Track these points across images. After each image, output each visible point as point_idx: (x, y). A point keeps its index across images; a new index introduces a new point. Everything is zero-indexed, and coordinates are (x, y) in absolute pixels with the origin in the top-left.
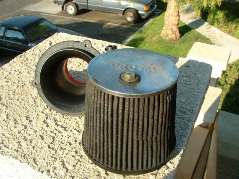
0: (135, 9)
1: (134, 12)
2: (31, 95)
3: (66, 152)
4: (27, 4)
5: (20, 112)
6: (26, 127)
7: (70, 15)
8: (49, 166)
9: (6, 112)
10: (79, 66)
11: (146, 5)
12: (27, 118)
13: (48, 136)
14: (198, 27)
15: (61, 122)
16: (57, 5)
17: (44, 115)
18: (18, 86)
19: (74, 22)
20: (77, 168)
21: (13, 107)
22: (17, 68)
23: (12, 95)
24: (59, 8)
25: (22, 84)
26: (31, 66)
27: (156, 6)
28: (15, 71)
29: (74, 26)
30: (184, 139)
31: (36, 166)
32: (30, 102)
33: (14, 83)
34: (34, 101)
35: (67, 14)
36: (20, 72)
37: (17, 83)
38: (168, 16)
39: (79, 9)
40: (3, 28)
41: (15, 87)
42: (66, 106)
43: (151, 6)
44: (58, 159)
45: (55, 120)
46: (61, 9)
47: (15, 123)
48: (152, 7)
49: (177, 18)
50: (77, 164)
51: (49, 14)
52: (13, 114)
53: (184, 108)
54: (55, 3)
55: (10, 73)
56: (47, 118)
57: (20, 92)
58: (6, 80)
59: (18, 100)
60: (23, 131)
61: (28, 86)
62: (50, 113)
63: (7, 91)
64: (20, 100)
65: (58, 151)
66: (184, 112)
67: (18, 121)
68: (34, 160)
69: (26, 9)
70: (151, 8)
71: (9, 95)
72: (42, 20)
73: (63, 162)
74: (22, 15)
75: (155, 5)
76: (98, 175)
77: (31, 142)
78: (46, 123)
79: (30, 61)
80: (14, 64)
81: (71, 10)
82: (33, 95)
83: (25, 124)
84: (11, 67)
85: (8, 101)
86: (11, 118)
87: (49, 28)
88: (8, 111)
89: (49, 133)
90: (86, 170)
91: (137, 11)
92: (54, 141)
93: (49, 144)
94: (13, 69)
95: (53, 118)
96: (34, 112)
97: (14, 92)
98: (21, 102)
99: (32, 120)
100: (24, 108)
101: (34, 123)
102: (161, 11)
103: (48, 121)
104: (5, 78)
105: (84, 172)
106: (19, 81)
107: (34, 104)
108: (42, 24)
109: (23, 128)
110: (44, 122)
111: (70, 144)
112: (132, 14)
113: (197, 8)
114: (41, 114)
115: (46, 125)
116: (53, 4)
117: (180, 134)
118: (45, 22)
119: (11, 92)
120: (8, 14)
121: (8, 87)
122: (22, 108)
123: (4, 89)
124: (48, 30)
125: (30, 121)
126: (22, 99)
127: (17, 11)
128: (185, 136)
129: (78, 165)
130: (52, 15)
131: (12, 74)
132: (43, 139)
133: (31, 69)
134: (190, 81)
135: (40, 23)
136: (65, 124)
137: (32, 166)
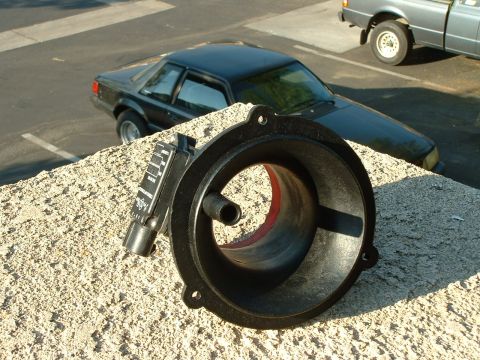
2: (94, 259)
4: (257, 12)
5: (43, 298)
6: (39, 340)
7: (385, 63)
9: (7, 289)
10: (257, 205)
12: (55, 316)
15: (138, 345)
16: (347, 24)
17: (102, 317)
18: (70, 230)
19: (390, 86)
21: (34, 281)
22: (91, 181)
23: (45, 249)
24: (354, 37)
25: (85, 224)
26: (129, 184)
28: (82, 188)
29: (387, 96)
32: (82, 278)
33: (63, 219)
34: (95, 276)
35: (375, 58)
36: (91, 194)
37: (71, 221)
39: (415, 47)
40: (174, 74)
41: (60, 231)
45: (125, 337)
46: (357, 38)
47: (18, 324)
51: (318, 49)
52: (25, 299)
54: (343, 19)
55: (64, 192)
56: (106, 327)
57: (68, 246)
58: (46, 207)
59: (53, 265)
60: (28, 350)
61: (97, 233)
62: (121, 316)
63: (37, 235)
64: (60, 267)
67: (29, 319)
69: (253, 25)
71: (36, 247)
72: (292, 65)
74: (241, 43)
78: (96, 339)
79: (133, 167)
80: (86, 170)
81: (389, 46)
82: (100, 260)
83: (43, 331)
84: (75, 176)
85: (28, 262)
86: (14, 309)
87: (309, 91)
88: (14, 289)
94: (78, 182)
95: (121, 331)
96: (80, 306)
97: (53, 244)
98: (58, 272)
99: (67, 324)
100: (58, 289)
101: (65, 334)
103: (106, 336)
104: (48, 201)
106: (77, 218)
107: (89, 283)
108: (289, 78)
109: (31, 342)
110: (93, 335)
114: (95, 313)
115: (93, 345)
116: (337, 21)
118: (301, 73)
119: (43, 242)
120: (198, 35)
121: (43, 226)
122: (54, 290)
123: (33, 229)
124: (305, 97)
125: (59, 326)
126: (65, 266)
127: (224, 29)
130: (328, 56)
131: (69, 193)
133: (124, 191)
135: (284, 73)
136: (146, 353)
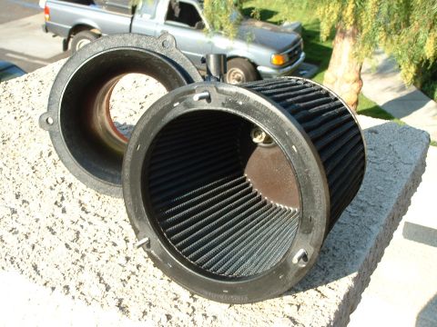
0: (249, 60)
1: (248, 66)
2: (25, 158)
3: (105, 257)
6: (14, 212)
8: (68, 279)
11: (279, 52)
12: (17, 196)
13: (66, 228)
14: (408, 113)
15: (93, 207)
16: (50, 35)
17: (55, 193)
20: (128, 286)
24: (57, 45)
25: (3, 137)
27: (303, 54)
30: (361, 251)
31: (38, 277)
32: (22, 170)
38: (332, 80)
42: (112, 172)
43: (289, 53)
44: (87, 267)
45: (80, 203)
46: (60, 46)
48: (293, 57)
49: (356, 86)
50: (129, 278)
53: (362, 201)
54: (47, 31)
56: (62, 199)
60: (9, 218)
61: (16, 141)
62: (69, 190)
64: (0, 165)
65: (88, 255)
66: (362, 208)
68: (35, 268)
70: (291, 58)
73: (99, 274)
75: (300, 53)
76: (175, 299)
77: (27, 237)
78: (59, 206)
83: (13, 206)
89: (67, 223)
90: (149, 290)
91: (255, 65)
92: (78, 238)
93: (69, 243)
95: (75, 200)
96: (33, 188)
99: (29, 200)
101: (33, 206)
102: (315, 68)
103: (65, 204)
105: (144, 292)
107: (31, 173)
109: (9, 213)
110: (56, 203)
111: (115, 245)
112: (241, 74)
113: (407, 60)
114: (48, 191)
115: (60, 209)
116: (41, 32)
117: (352, 244)
122: (6, 180)
125: (24, 201)
126: (5, 165)
128: (362, 248)
129: (132, 281)
130: (37, 61)
132: (54, 233)
133: (22, 114)
134: (376, 157)
136: (102, 211)
137: (30, 276)
